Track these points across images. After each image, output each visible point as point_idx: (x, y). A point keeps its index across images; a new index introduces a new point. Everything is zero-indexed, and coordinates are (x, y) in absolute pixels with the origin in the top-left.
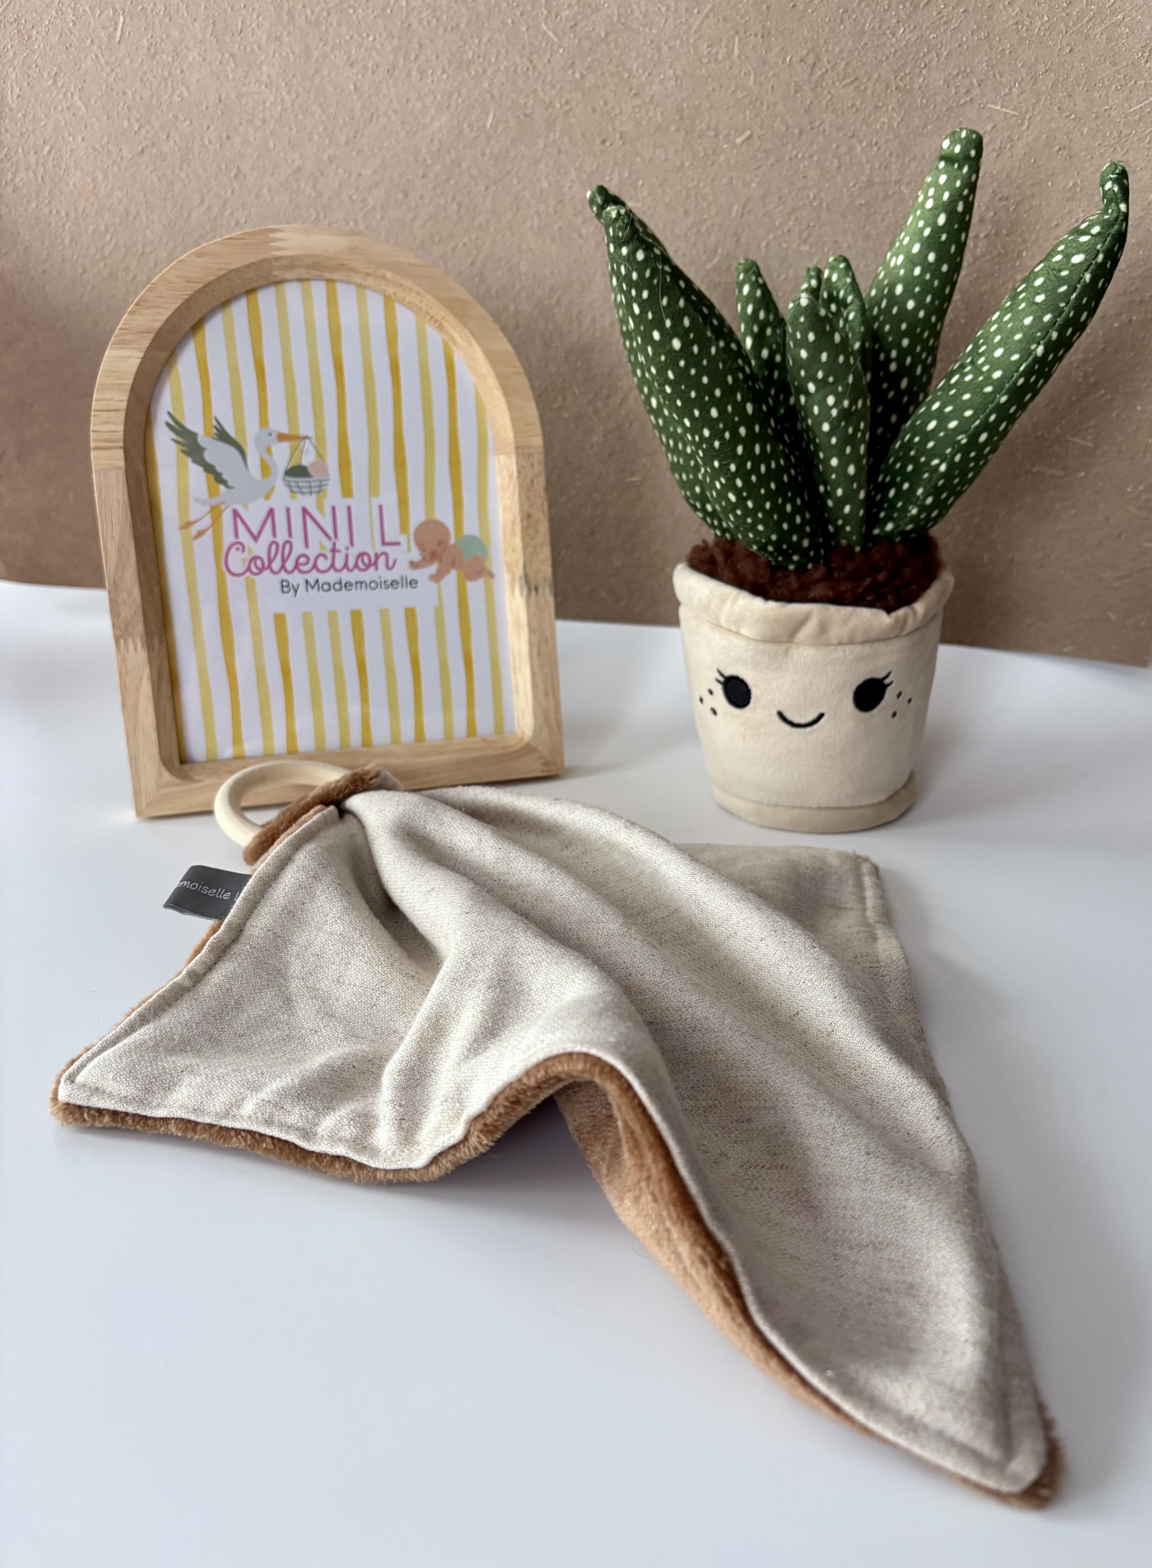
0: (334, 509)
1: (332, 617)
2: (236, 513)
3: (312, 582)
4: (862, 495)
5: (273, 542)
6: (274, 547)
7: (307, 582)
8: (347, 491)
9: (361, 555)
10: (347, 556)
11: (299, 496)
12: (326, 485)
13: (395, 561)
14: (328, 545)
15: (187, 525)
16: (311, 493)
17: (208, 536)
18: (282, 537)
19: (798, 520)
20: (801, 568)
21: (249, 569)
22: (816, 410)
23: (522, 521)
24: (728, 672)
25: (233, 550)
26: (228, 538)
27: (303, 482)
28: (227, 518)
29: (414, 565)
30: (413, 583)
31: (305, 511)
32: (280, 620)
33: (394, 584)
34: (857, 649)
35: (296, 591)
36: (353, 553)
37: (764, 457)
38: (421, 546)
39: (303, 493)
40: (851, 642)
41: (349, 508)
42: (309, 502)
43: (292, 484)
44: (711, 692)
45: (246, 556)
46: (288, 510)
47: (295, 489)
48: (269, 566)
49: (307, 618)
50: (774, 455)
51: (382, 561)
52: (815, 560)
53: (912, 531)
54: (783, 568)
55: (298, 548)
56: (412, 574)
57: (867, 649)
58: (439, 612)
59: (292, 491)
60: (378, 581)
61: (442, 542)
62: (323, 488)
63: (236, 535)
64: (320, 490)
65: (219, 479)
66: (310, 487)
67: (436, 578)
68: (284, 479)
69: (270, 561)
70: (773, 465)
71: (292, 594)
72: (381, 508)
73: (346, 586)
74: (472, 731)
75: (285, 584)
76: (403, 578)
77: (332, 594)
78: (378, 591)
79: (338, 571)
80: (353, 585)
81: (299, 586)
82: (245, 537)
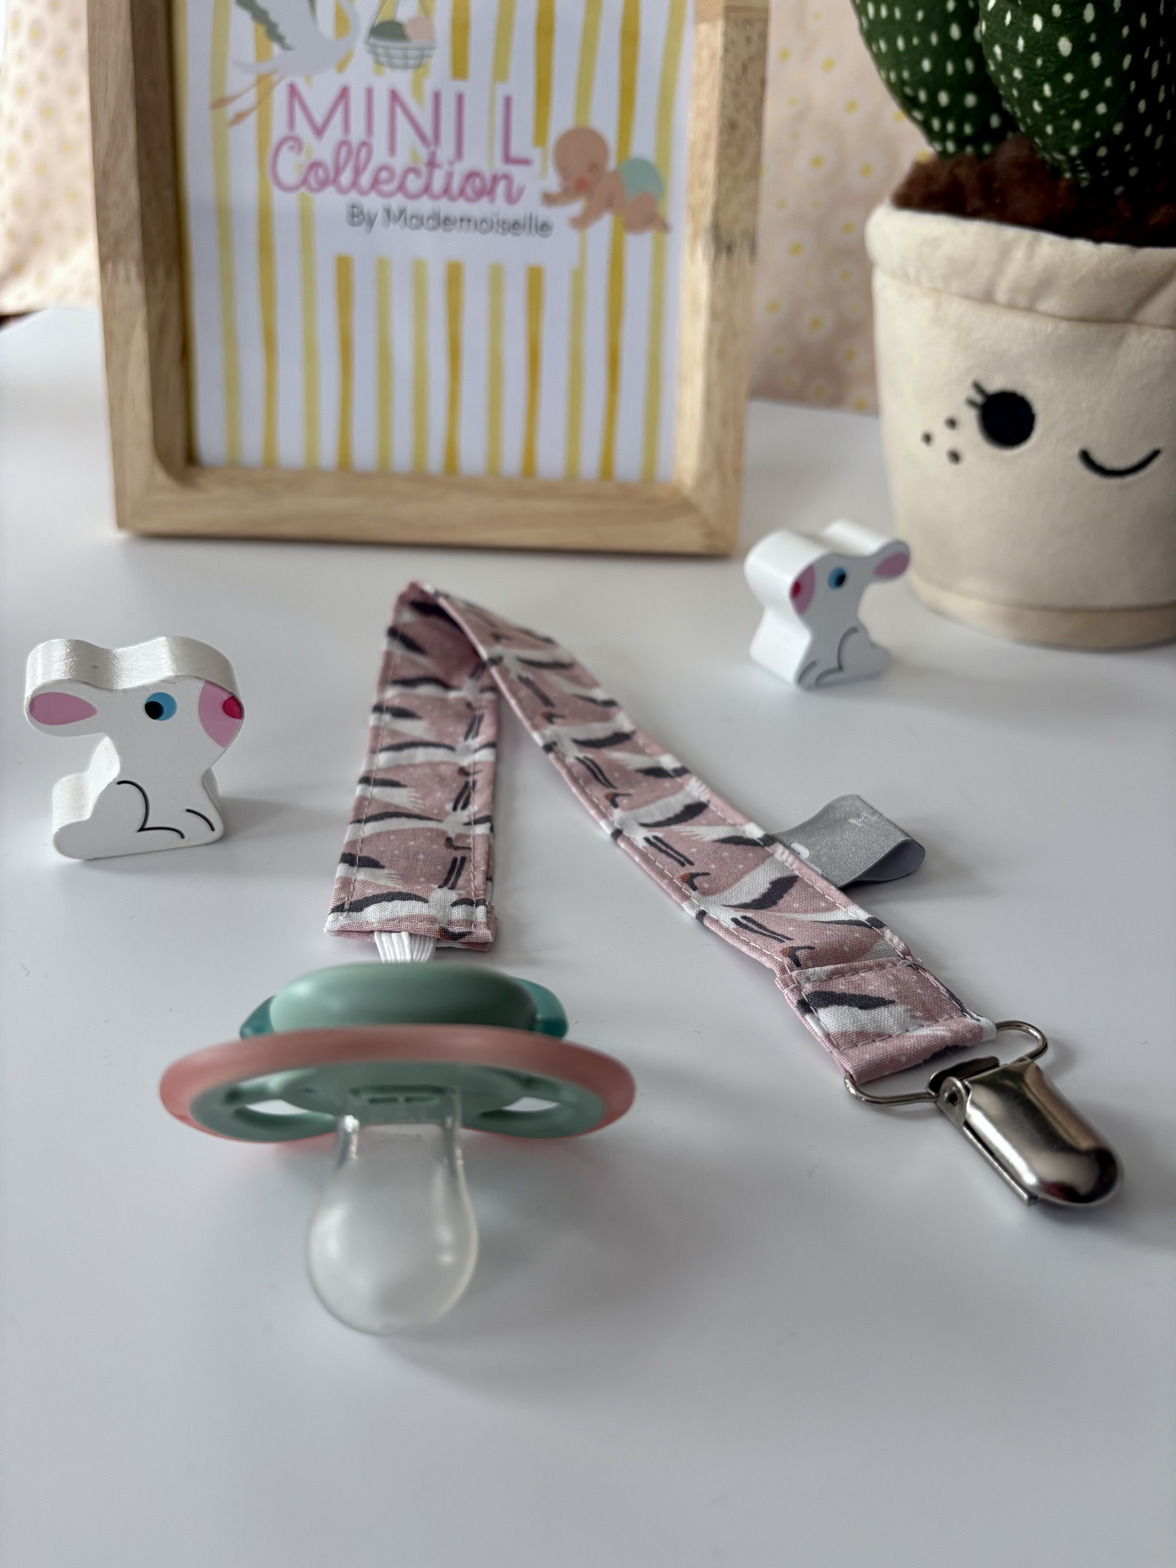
0: (437, 97)
1: (419, 272)
2: (293, 91)
3: (395, 209)
5: (344, 143)
6: (344, 151)
7: (388, 212)
8: (460, 69)
9: (472, 175)
10: (450, 176)
11: (388, 71)
12: (429, 57)
13: (521, 191)
14: (423, 154)
15: (220, 103)
16: (406, 67)
17: (251, 121)
21: (305, 181)
23: (721, 133)
25: (285, 150)
26: (278, 126)
27: (395, 48)
28: (280, 95)
29: (549, 199)
30: (544, 228)
31: (394, 97)
32: (344, 265)
33: (515, 226)
35: (371, 222)
36: (460, 170)
38: (563, 168)
39: (392, 66)
41: (460, 98)
42: (402, 80)
43: (380, 51)
45: (303, 160)
46: (369, 93)
47: (383, 59)
48: (335, 181)
49: (382, 266)
51: (501, 187)
55: (380, 155)
56: (544, 213)
58: (578, 277)
59: (378, 63)
60: (495, 220)
61: (596, 166)
62: (424, 61)
63: (291, 123)
64: (420, 63)
65: (272, 32)
66: (406, 57)
67: (581, 223)
68: (367, 43)
69: (338, 171)
71: (364, 226)
72: (508, 101)
73: (444, 222)
74: (607, 470)
75: (355, 210)
76: (531, 217)
77: (423, 232)
78: (490, 235)
79: (434, 197)
80: (455, 222)
81: (376, 216)
82: (303, 129)
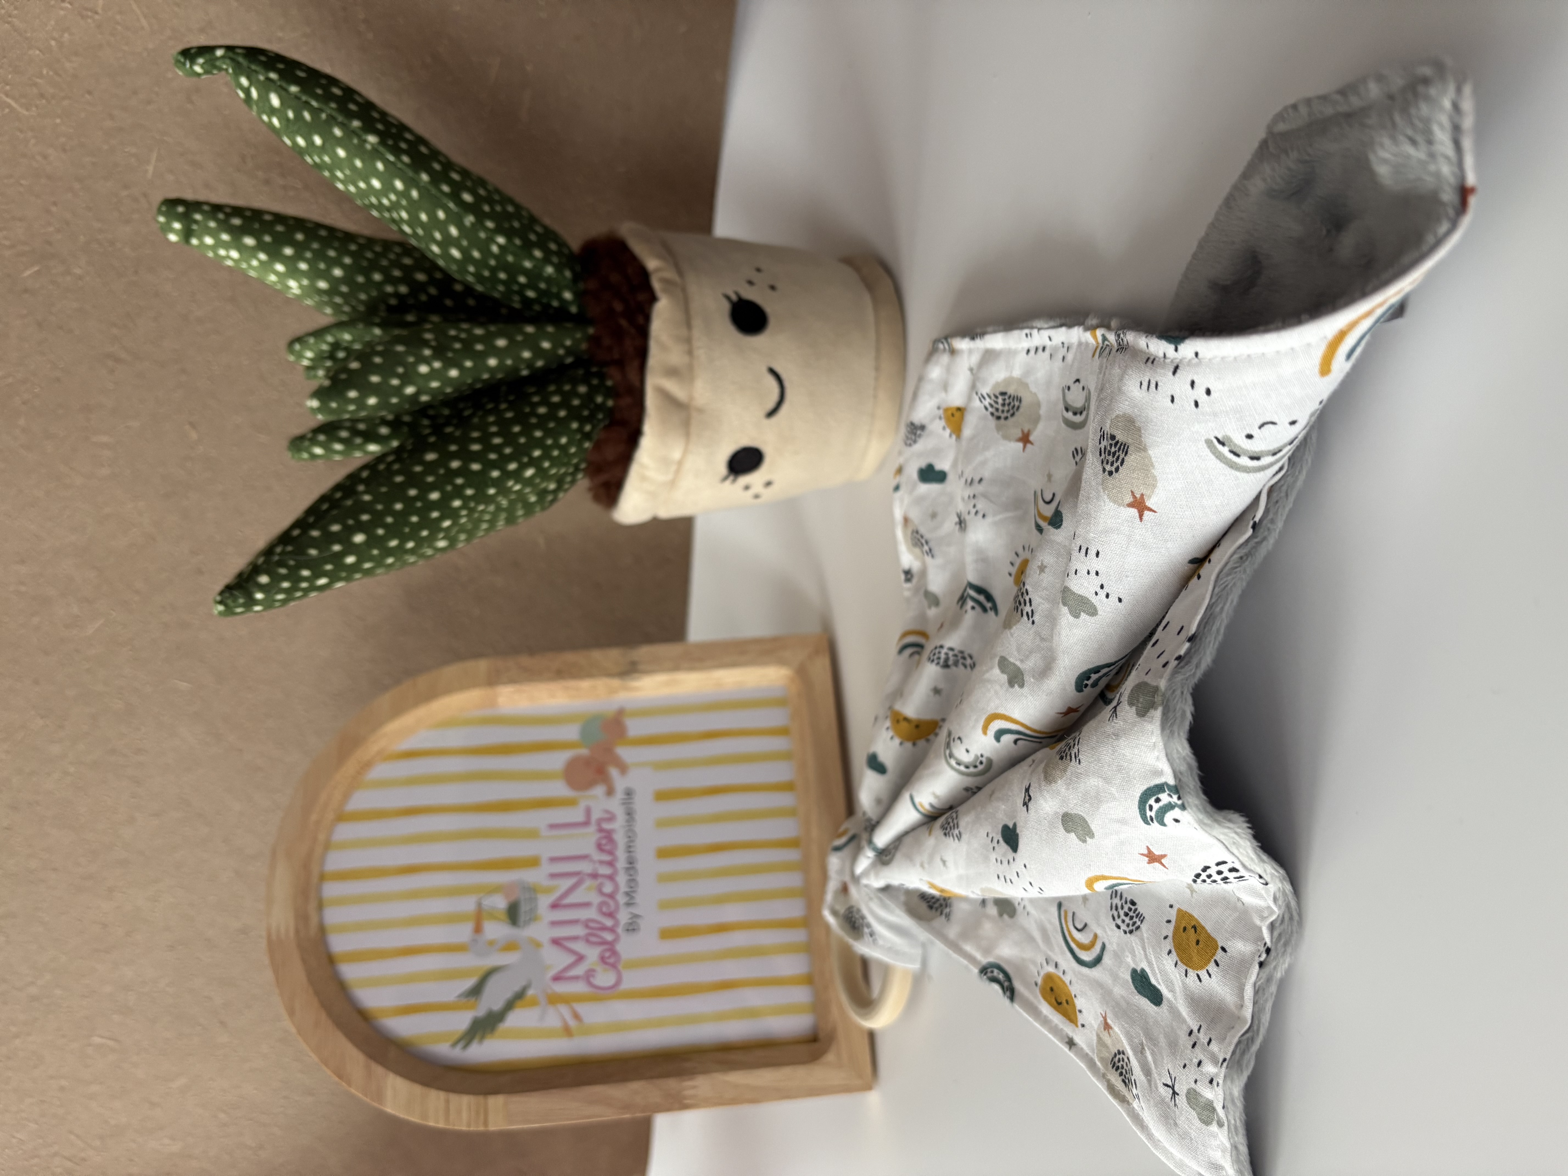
0: (551, 876)
1: (665, 878)
2: (556, 978)
3: (626, 900)
4: (530, 329)
5: (586, 940)
6: (592, 939)
7: (628, 904)
8: (534, 862)
9: (600, 847)
10: (602, 862)
13: (607, 812)
14: (588, 883)
15: (567, 1030)
18: (579, 931)
19: (556, 399)
20: (610, 393)
21: (614, 966)
22: (435, 384)
23: (564, 679)
24: (723, 469)
25: (595, 982)
26: (580, 987)
28: (560, 987)
29: (610, 792)
30: (629, 794)
31: (555, 906)
32: (666, 934)
33: (630, 814)
34: (696, 333)
35: (636, 916)
36: (596, 855)
37: (484, 440)
38: (590, 785)
40: (688, 341)
41: (552, 860)
44: (747, 488)
45: (599, 968)
46: (553, 923)
48: (612, 944)
49: (665, 905)
50: (483, 427)
51: (606, 826)
52: (602, 377)
53: (573, 271)
54: (610, 412)
55: (591, 913)
56: (619, 794)
57: (697, 323)
58: (660, 766)
60: (626, 828)
61: (586, 762)
63: (576, 978)
65: (519, 996)
67: (623, 769)
69: (604, 942)
70: (494, 429)
71: (639, 921)
72: (553, 826)
73: (631, 864)
74: (784, 731)
75: (629, 928)
76: (624, 804)
77: (639, 879)
78: (637, 830)
79: (616, 872)
80: (631, 857)
81: (631, 913)
82: (579, 970)
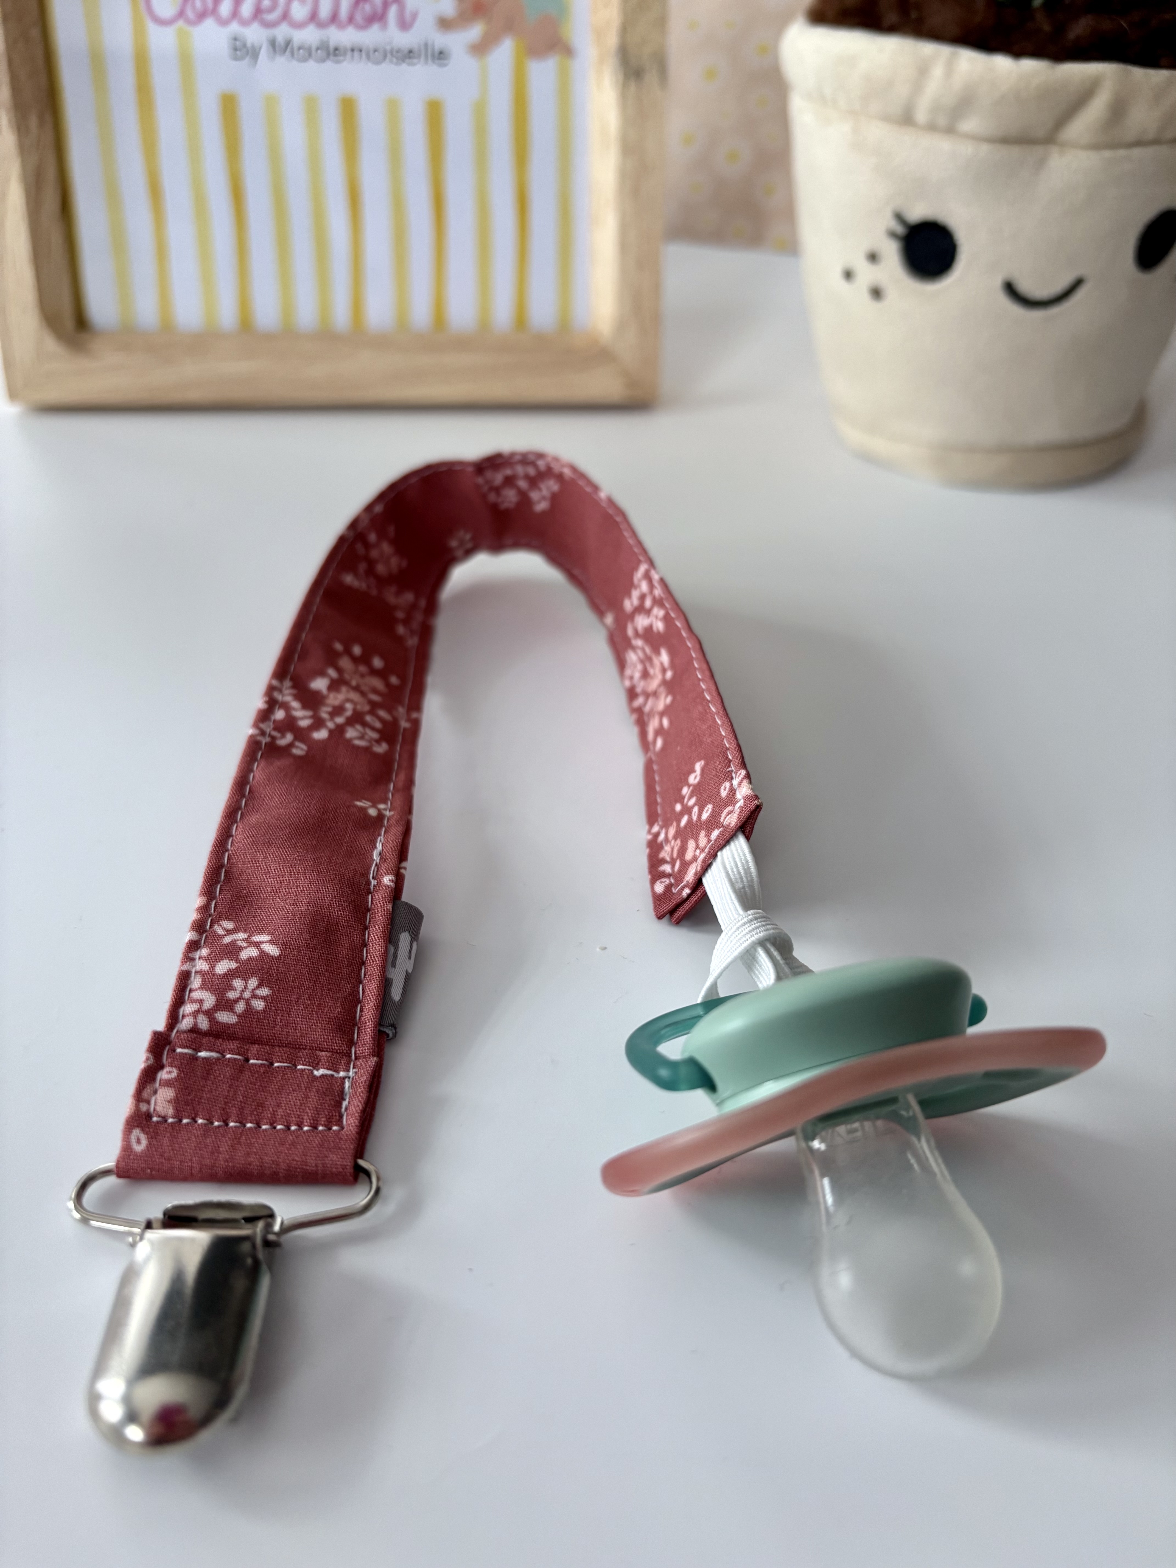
1: (311, 106)
3: (280, 40)
7: (273, 43)
9: (361, 2)
13: (415, 16)
21: (181, 14)
24: (917, 213)
29: (445, 24)
30: (441, 56)
32: (229, 104)
33: (408, 55)
35: (255, 55)
48: (214, 12)
49: (271, 105)
51: (392, 12)
56: (440, 40)
58: (480, 111)
60: (388, 48)
67: (480, 49)
69: (217, 3)
71: (248, 60)
73: (333, 53)
74: (521, 319)
75: (238, 43)
76: (426, 45)
77: (311, 64)
78: (384, 66)
79: (322, 25)
80: (345, 54)
81: (260, 48)
